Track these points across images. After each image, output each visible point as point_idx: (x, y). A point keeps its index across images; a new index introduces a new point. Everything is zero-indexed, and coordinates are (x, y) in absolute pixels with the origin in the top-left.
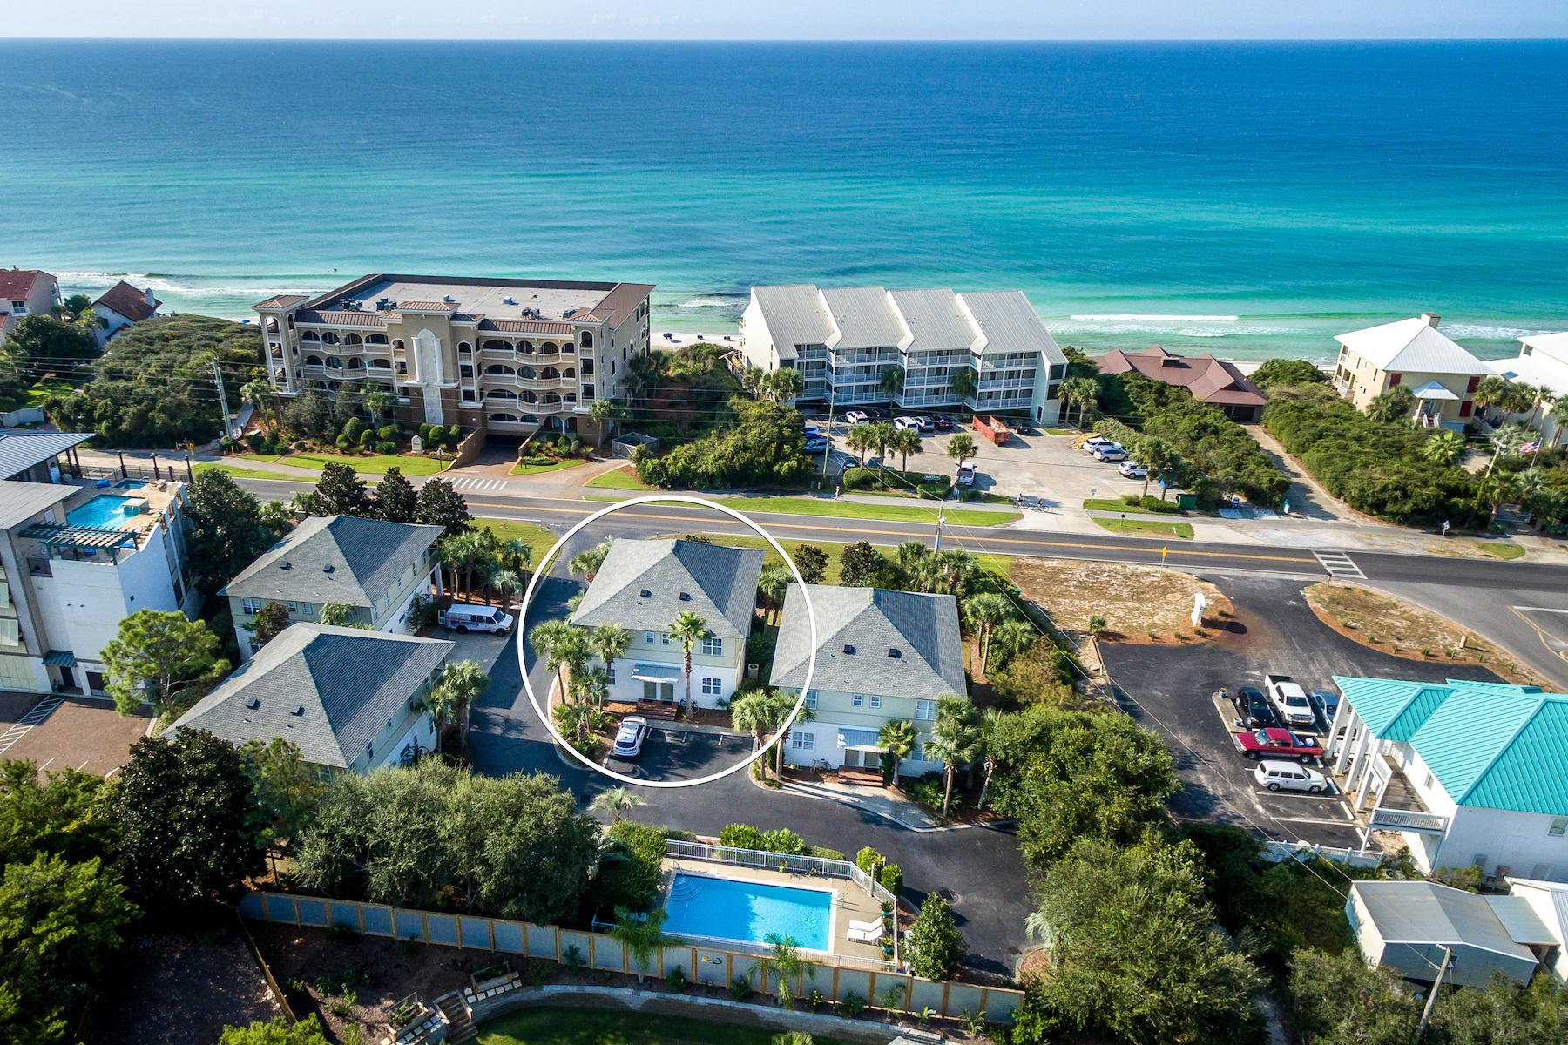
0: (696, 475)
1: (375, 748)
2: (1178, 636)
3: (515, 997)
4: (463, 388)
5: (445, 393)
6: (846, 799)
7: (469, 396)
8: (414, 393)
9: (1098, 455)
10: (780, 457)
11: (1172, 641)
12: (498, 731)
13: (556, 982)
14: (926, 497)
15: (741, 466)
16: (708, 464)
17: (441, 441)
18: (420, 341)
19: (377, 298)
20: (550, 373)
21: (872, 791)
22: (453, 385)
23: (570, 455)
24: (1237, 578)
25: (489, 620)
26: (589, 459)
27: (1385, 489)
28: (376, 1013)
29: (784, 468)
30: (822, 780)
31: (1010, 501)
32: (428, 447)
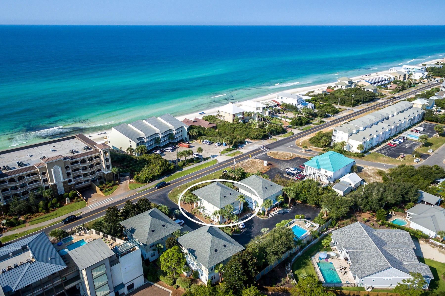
6: (277, 213)
7: (70, 181)
8: (54, 186)
9: (208, 144)
13: (293, 259)
14: (197, 163)
18: (54, 171)
20: (92, 166)
21: (278, 210)
22: (65, 180)
23: (113, 185)
26: (118, 184)
27: (257, 135)
30: (270, 213)
31: (210, 158)
32: (72, 199)
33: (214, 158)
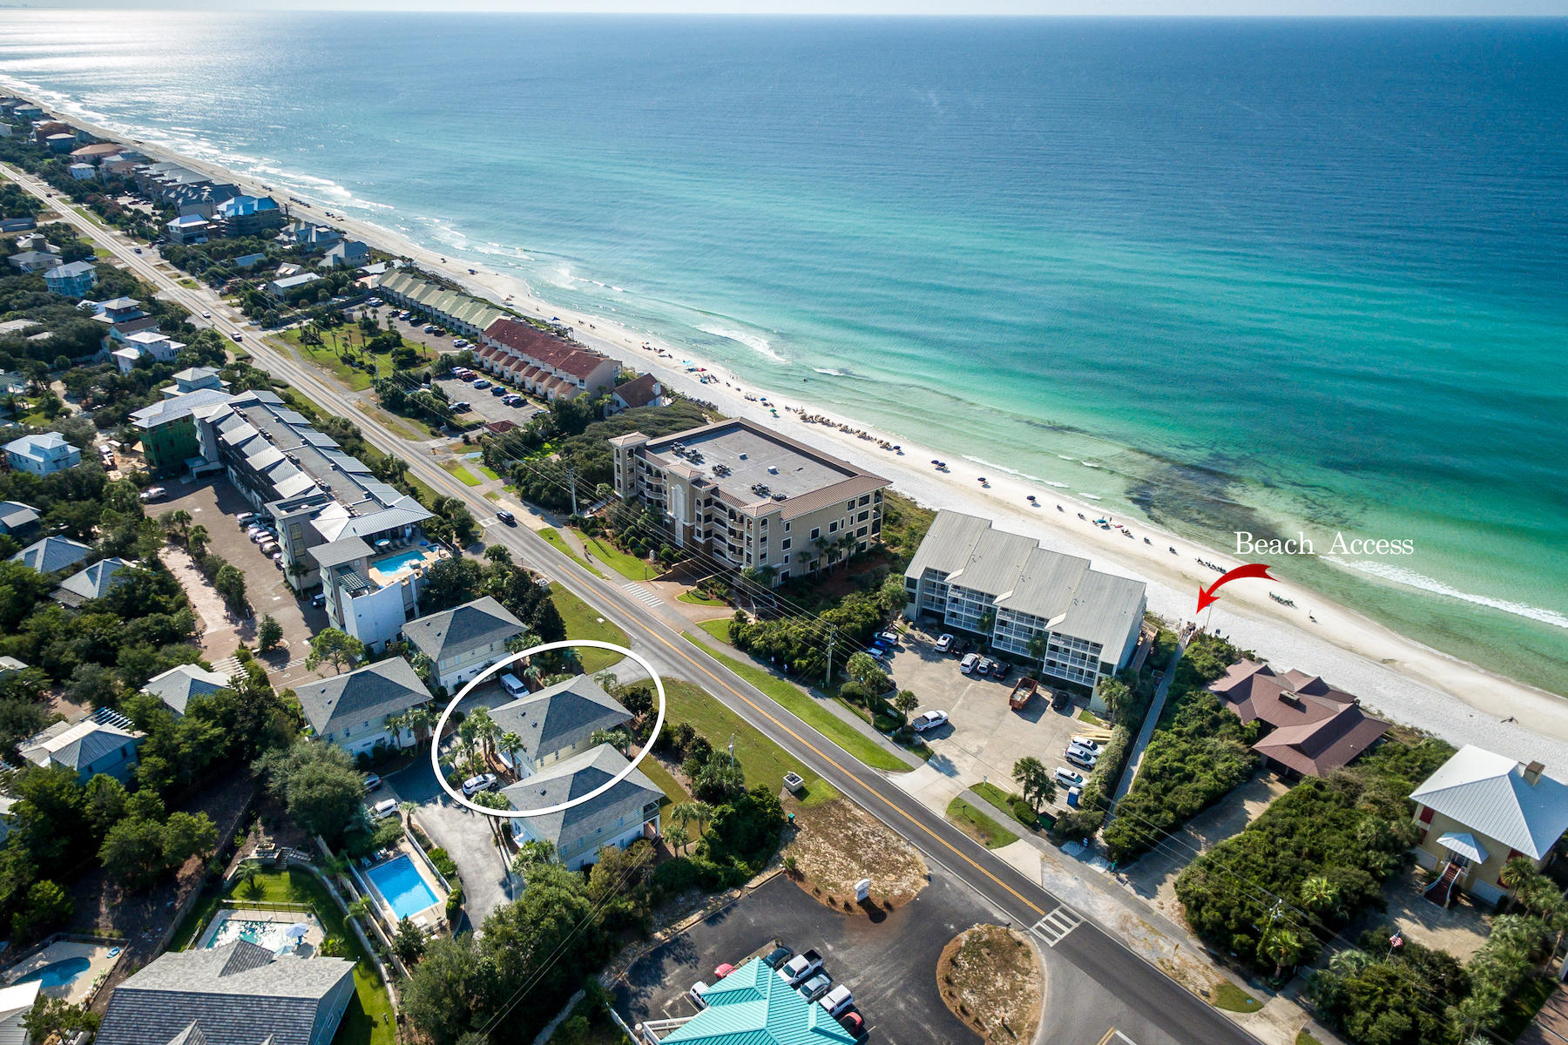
0: (752, 644)
1: (351, 733)
2: (832, 900)
3: (304, 864)
4: (696, 527)
5: (686, 528)
7: (699, 533)
8: (673, 521)
10: (802, 653)
11: (823, 900)
14: (875, 726)
15: (776, 650)
16: (760, 640)
17: (664, 559)
19: (690, 449)
23: (721, 597)
24: (955, 890)
26: (732, 604)
28: (263, 839)
29: (798, 662)
31: (928, 755)
32: (658, 559)
33: (926, 765)
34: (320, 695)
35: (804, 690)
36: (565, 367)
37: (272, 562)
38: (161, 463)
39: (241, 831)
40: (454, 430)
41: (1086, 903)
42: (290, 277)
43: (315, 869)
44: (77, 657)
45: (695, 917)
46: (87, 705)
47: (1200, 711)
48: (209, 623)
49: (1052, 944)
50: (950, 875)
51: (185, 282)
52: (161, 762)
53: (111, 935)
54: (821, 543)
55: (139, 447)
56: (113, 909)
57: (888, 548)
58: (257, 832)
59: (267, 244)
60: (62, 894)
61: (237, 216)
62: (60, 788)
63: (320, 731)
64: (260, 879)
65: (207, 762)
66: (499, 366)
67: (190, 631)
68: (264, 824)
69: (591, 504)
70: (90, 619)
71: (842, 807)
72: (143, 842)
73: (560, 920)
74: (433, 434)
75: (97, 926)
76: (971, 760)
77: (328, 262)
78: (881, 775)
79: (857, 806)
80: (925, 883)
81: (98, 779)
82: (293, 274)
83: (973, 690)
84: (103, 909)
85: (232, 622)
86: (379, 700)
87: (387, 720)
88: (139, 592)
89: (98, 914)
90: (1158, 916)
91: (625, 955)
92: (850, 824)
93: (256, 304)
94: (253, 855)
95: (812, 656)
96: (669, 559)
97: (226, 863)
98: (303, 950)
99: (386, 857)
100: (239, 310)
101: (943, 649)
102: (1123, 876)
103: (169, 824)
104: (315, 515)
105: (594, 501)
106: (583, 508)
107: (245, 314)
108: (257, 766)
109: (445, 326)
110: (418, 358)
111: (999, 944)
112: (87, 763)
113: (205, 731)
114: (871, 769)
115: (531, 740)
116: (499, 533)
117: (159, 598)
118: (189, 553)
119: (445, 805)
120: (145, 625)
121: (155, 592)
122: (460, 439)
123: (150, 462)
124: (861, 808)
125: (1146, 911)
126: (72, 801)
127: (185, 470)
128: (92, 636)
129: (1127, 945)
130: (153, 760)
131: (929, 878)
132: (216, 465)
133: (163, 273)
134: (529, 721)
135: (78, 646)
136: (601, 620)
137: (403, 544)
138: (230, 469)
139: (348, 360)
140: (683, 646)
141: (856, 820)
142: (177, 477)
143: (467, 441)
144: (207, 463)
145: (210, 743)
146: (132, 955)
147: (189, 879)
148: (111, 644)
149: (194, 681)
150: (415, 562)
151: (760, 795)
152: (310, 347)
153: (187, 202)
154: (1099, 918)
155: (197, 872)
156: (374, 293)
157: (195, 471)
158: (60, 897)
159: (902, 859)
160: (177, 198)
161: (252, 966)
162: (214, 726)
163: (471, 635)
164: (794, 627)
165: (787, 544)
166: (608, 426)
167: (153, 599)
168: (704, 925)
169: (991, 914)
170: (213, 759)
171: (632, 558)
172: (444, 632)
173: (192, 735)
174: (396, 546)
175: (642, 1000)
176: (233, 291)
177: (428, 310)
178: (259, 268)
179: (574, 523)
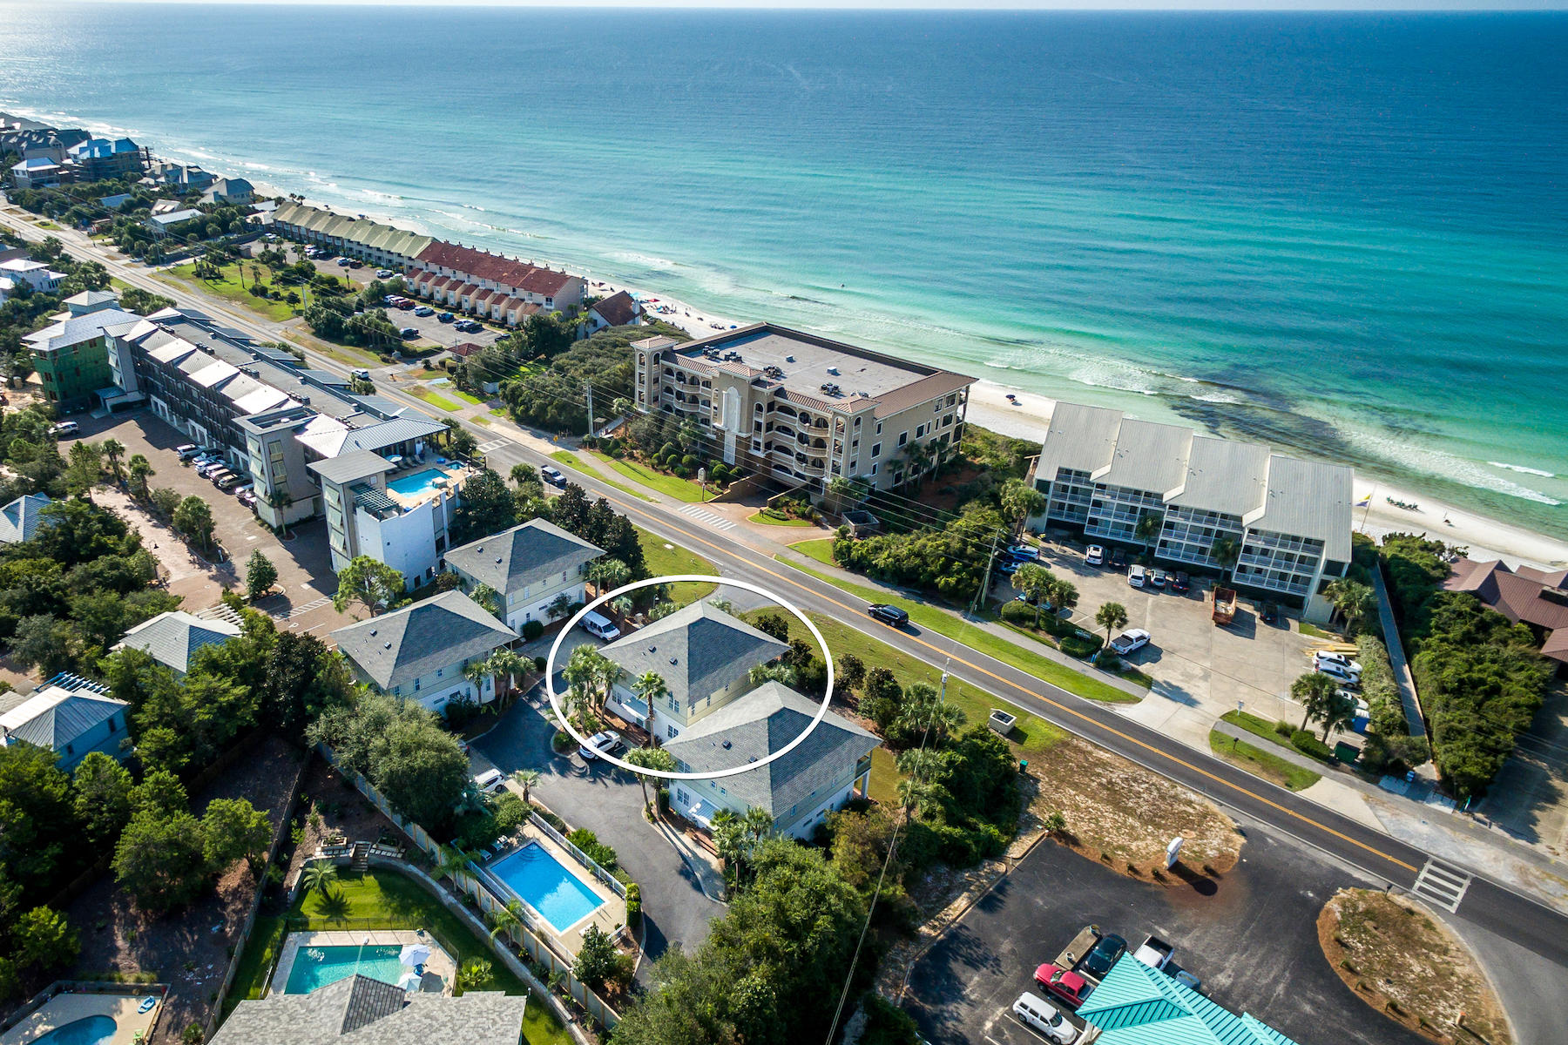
0: (870, 565)
1: (422, 686)
2: (1131, 868)
3: (394, 862)
4: (753, 439)
5: (739, 440)
6: (685, 851)
7: (757, 446)
8: (721, 434)
10: (945, 570)
11: (1121, 869)
12: (536, 705)
13: (417, 865)
14: (1064, 651)
15: (908, 569)
16: (881, 560)
17: (718, 478)
18: (729, 395)
19: (728, 351)
20: (819, 444)
21: (707, 855)
22: (744, 435)
23: (803, 516)
24: (1282, 845)
25: (600, 629)
26: (818, 523)
28: (327, 832)
29: (941, 581)
30: (684, 831)
31: (1149, 683)
32: (710, 479)
33: (1151, 693)
34: (370, 638)
35: (956, 614)
36: (526, 286)
37: (234, 498)
38: (65, 395)
39: (294, 823)
40: (410, 356)
41: (1459, 853)
42: (167, 213)
43: (412, 868)
44: (13, 612)
45: (961, 903)
46: (36, 671)
47: (1460, 614)
48: (172, 569)
49: (1453, 909)
50: (1263, 826)
51: (44, 224)
52: (170, 735)
53: (138, 980)
54: (912, 449)
55: (35, 378)
56: (134, 943)
57: (969, 459)
58: (315, 823)
59: (133, 187)
60: (64, 925)
61: (92, 158)
62: (40, 775)
63: (384, 683)
64: (335, 887)
65: (233, 733)
66: (441, 292)
67: (151, 578)
68: (322, 811)
69: (606, 423)
70: (21, 565)
71: (1078, 750)
72: (171, 844)
73: (837, 919)
74: (384, 360)
75: (116, 967)
76: (1202, 684)
77: (209, 199)
78: (1105, 708)
79: (1096, 746)
80: (1240, 840)
81: (94, 760)
82: (172, 211)
83: (1156, 606)
84: (120, 943)
85: (202, 567)
86: (452, 641)
87: (465, 668)
88: (78, 533)
89: (115, 951)
90: (1557, 863)
91: (895, 961)
92: (1099, 770)
93: (136, 239)
94: (319, 854)
95: (958, 572)
96: (724, 479)
97: (285, 867)
98: (430, 982)
99: (510, 845)
100: (115, 249)
101: (1098, 562)
102: (1479, 815)
103: (208, 817)
104: (300, 429)
105: (611, 418)
106: (598, 427)
107: (124, 251)
108: (314, 732)
109: (359, 257)
110: (340, 288)
111: (1386, 915)
112: (66, 741)
113: (226, 691)
114: (1087, 701)
115: (677, 682)
116: (502, 458)
117: (104, 539)
118: (125, 492)
119: (562, 773)
120: (97, 569)
121: (98, 531)
122: (420, 364)
123: (52, 396)
124: (1102, 749)
125: (1540, 859)
126: (59, 791)
127: (96, 403)
128: (29, 586)
129: (1547, 904)
130: (159, 732)
131: (1241, 832)
132: (135, 396)
133: (15, 216)
134: (663, 656)
135: (12, 598)
136: (669, 547)
137: (415, 462)
138: (154, 398)
139: (260, 292)
140: (783, 571)
141: (1104, 765)
142: (87, 411)
143: (428, 367)
144: (124, 394)
145: (233, 706)
146: (178, 1007)
147: (235, 893)
148: (55, 595)
149: (192, 629)
150: (440, 480)
151: (984, 738)
152: (210, 282)
153: (32, 146)
154: (1489, 871)
155: (245, 882)
156: (269, 228)
157: (109, 403)
158: (61, 931)
159: (1191, 811)
160: (20, 142)
161: (382, 1014)
162: (234, 684)
163: (540, 561)
164: (926, 541)
165: (876, 450)
166: (595, 343)
167: (98, 540)
168: (979, 913)
169: (1349, 876)
170: (239, 728)
171: (675, 479)
172: (507, 557)
173: (209, 697)
174: (407, 464)
175: (949, 1024)
176: (105, 230)
177: (338, 243)
178: (128, 208)
179: (591, 444)
